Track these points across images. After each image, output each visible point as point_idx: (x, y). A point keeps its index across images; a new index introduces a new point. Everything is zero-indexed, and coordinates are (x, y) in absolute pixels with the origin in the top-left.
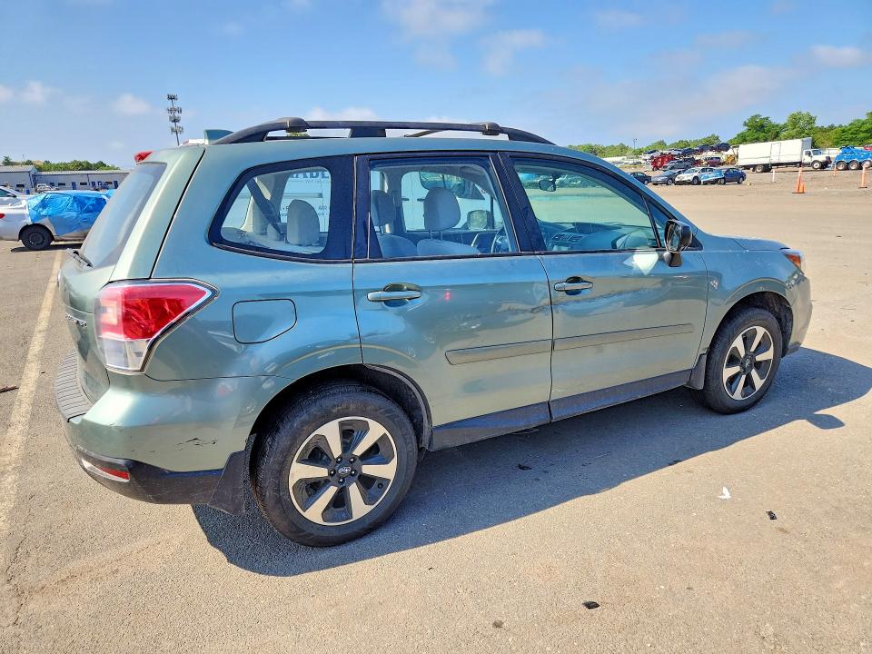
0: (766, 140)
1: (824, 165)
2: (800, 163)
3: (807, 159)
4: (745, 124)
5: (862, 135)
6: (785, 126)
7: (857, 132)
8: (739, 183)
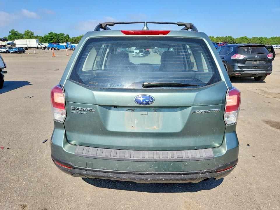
0: (19, 39)
1: (45, 48)
2: (37, 47)
3: (39, 46)
4: (10, 32)
5: (49, 40)
6: (24, 34)
7: (47, 39)
8: (24, 53)
